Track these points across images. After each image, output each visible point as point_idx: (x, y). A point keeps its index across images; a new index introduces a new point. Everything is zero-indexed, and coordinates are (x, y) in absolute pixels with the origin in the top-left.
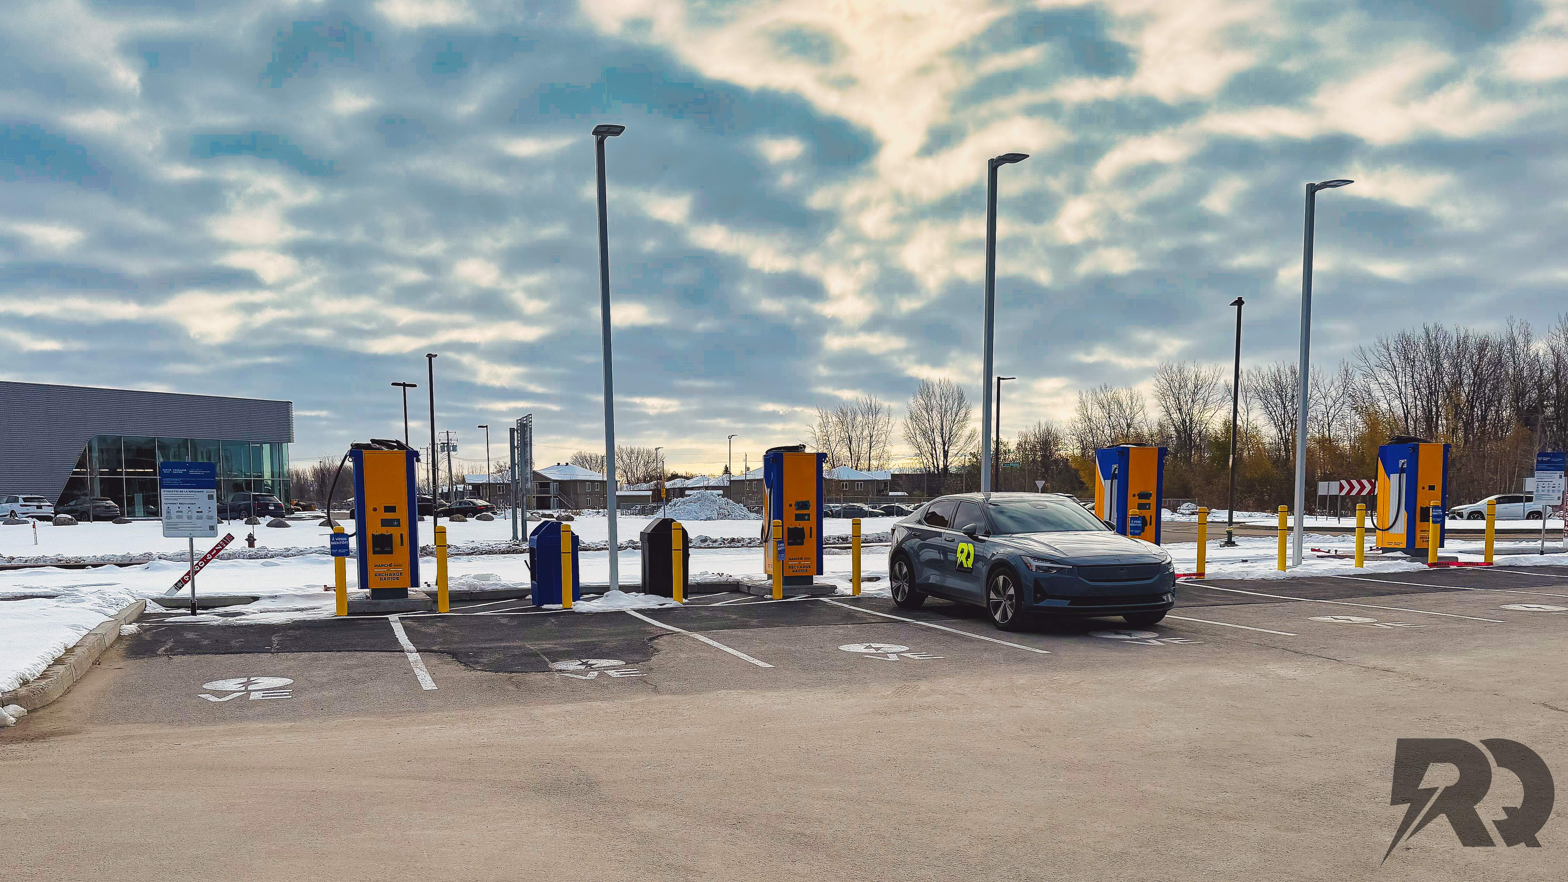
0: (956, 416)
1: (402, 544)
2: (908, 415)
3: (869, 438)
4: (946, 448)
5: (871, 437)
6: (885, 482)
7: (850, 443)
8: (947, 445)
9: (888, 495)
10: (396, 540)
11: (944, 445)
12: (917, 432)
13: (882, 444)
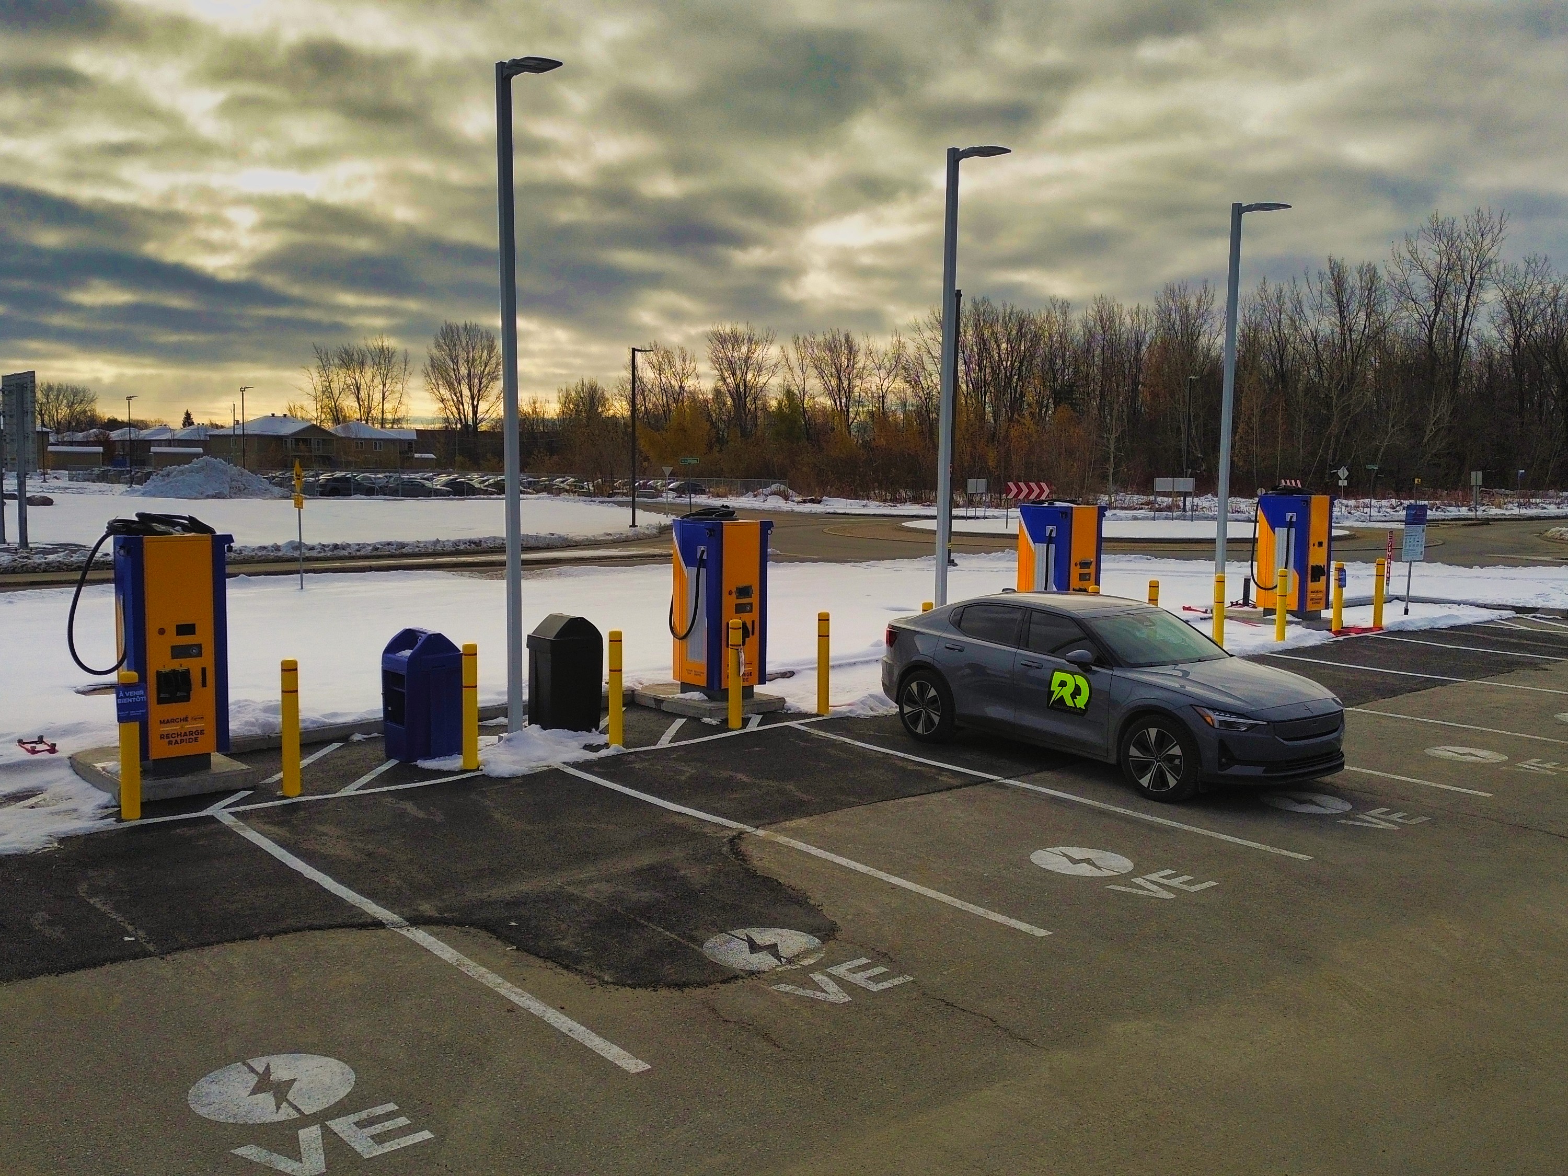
0: (486, 367)
1: (204, 684)
2: (428, 362)
3: (381, 387)
4: (475, 403)
5: (384, 385)
6: (410, 443)
7: (358, 392)
8: (476, 399)
9: (413, 457)
10: (196, 677)
11: (473, 398)
12: (440, 382)
13: (398, 395)
